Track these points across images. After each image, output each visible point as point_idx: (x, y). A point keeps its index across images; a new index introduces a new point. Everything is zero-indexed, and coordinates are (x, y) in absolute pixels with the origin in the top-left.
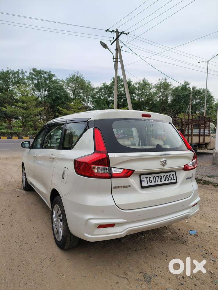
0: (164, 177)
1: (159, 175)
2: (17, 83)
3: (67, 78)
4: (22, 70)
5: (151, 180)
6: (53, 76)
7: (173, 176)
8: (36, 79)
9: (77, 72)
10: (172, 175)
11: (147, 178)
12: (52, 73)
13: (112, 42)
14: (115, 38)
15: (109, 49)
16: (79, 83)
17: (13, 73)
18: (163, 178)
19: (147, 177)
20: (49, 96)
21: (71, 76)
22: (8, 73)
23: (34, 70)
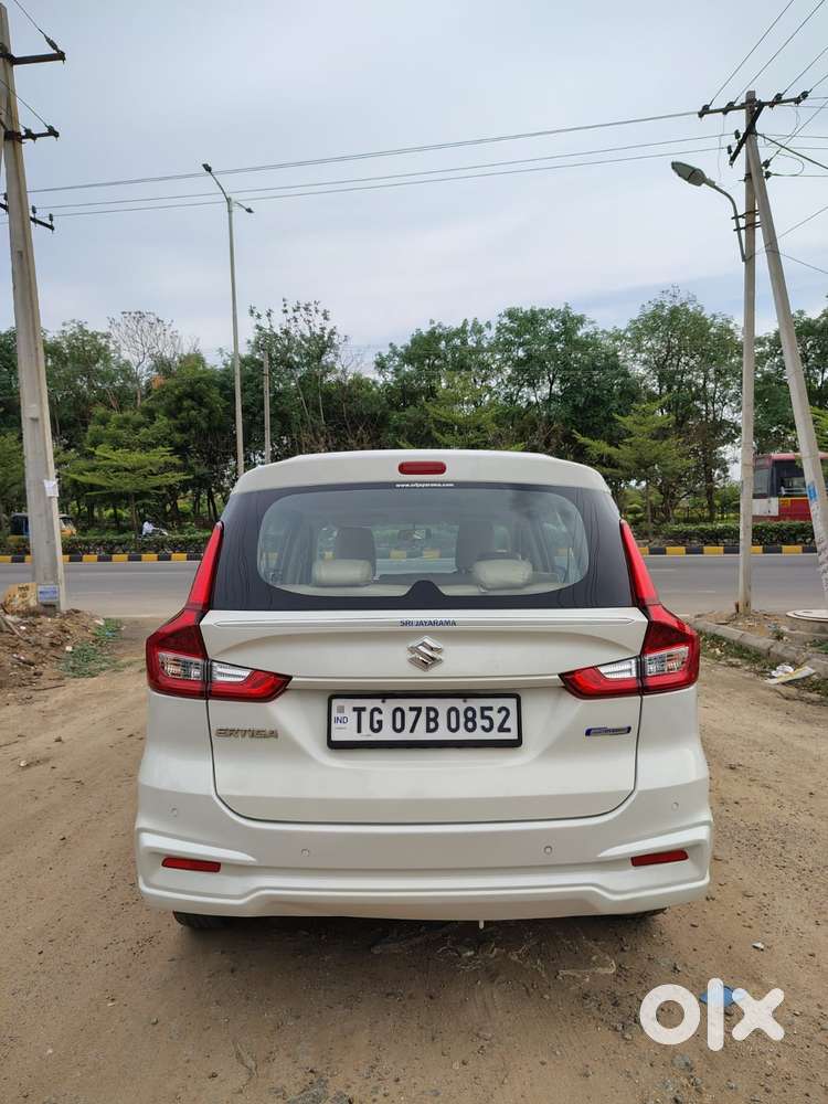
0: (453, 714)
1: (424, 703)
2: (460, 365)
3: (634, 322)
4: (475, 323)
5: (380, 722)
6: (581, 320)
7: (504, 713)
8: (521, 345)
9: (671, 292)
10: (496, 709)
11: (359, 710)
12: (576, 312)
13: (734, 150)
14: (742, 131)
15: (712, 184)
16: (684, 331)
17: (449, 337)
18: (442, 720)
19: (364, 709)
20: (566, 397)
21: (650, 309)
22: (434, 337)
23: (511, 314)
